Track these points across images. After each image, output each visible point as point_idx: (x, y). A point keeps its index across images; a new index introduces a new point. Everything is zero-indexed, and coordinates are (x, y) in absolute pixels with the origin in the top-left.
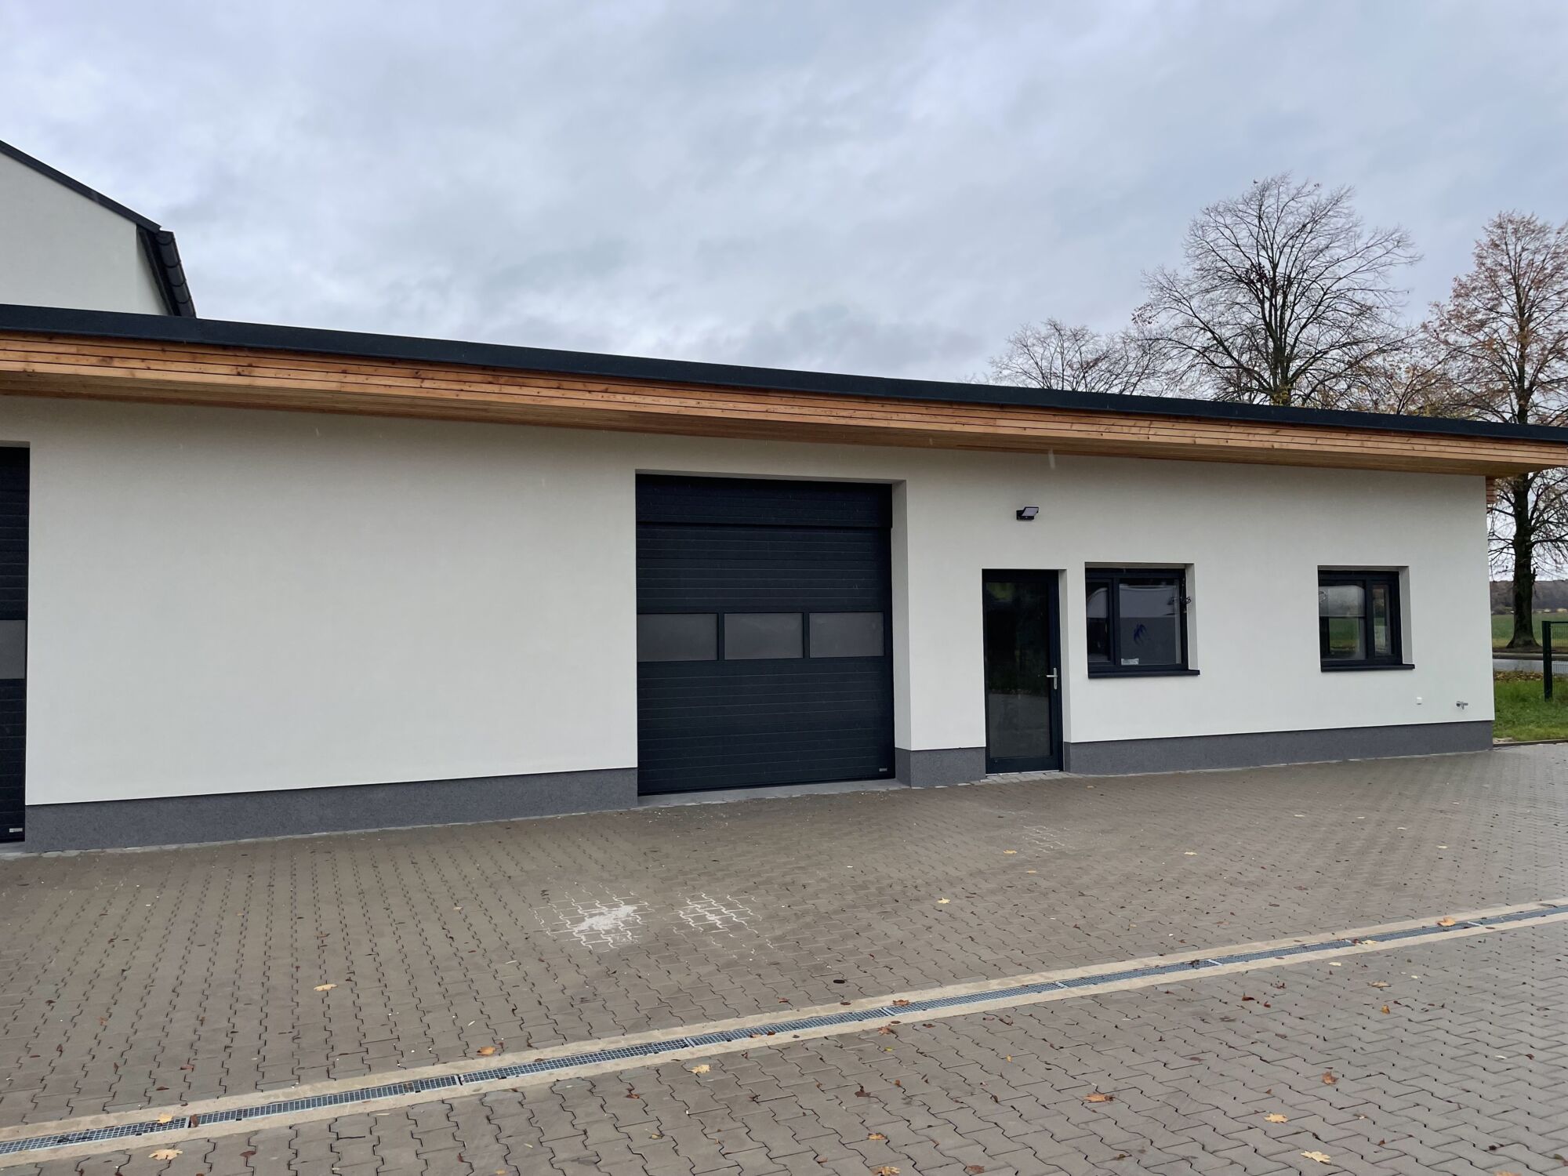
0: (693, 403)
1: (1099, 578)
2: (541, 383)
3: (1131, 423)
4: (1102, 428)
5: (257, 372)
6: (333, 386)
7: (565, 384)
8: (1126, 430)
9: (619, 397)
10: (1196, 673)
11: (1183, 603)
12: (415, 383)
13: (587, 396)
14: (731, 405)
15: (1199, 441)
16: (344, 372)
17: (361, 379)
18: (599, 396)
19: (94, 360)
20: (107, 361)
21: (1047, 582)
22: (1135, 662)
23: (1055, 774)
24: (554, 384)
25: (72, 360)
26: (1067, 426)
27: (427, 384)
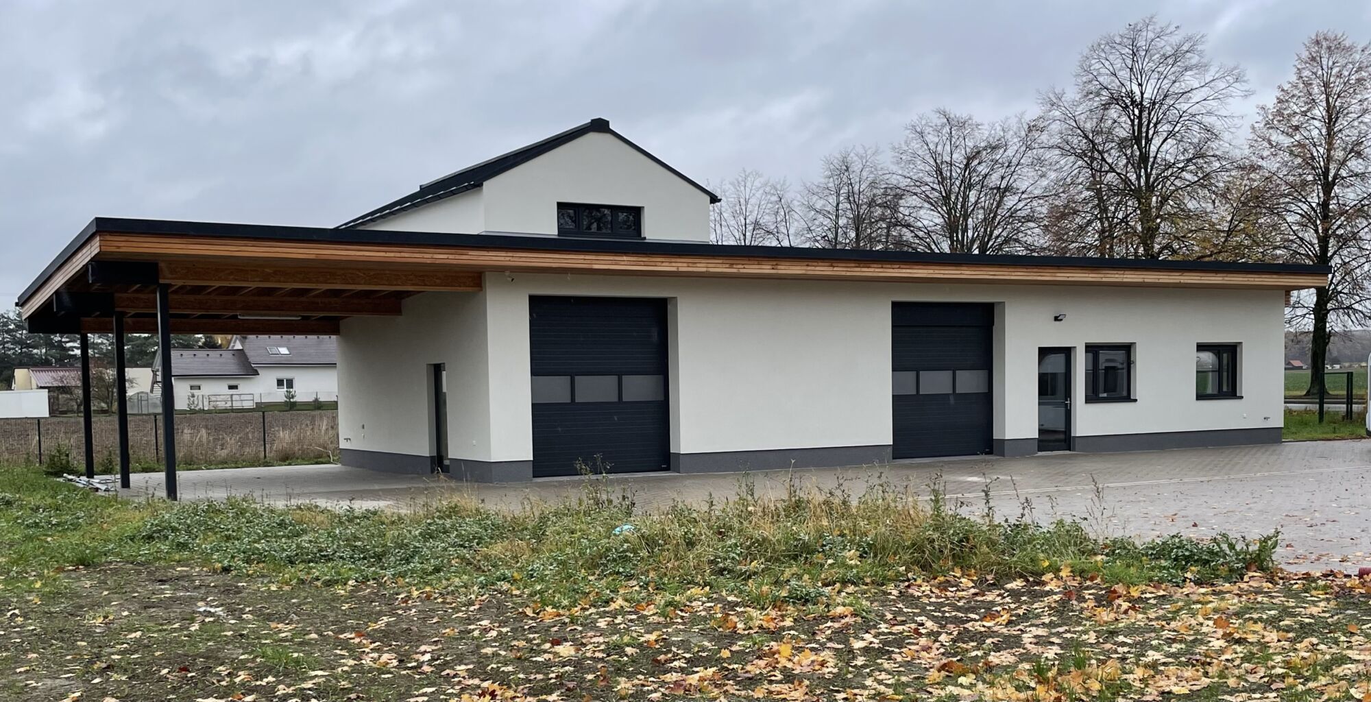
0: (932, 271)
1: (1092, 349)
2: (875, 266)
3: (1115, 272)
4: (1102, 276)
5: (779, 267)
6: (803, 272)
7: (884, 266)
8: (1113, 276)
9: (904, 271)
10: (1135, 400)
11: (1129, 363)
12: (831, 268)
13: (891, 270)
14: (947, 272)
15: (1146, 280)
16: (808, 265)
17: (813, 268)
18: (896, 270)
19: (727, 266)
20: (731, 265)
21: (1067, 352)
22: (1105, 395)
23: (1068, 452)
24: (880, 266)
25: (720, 265)
26: (1087, 275)
27: (835, 269)
